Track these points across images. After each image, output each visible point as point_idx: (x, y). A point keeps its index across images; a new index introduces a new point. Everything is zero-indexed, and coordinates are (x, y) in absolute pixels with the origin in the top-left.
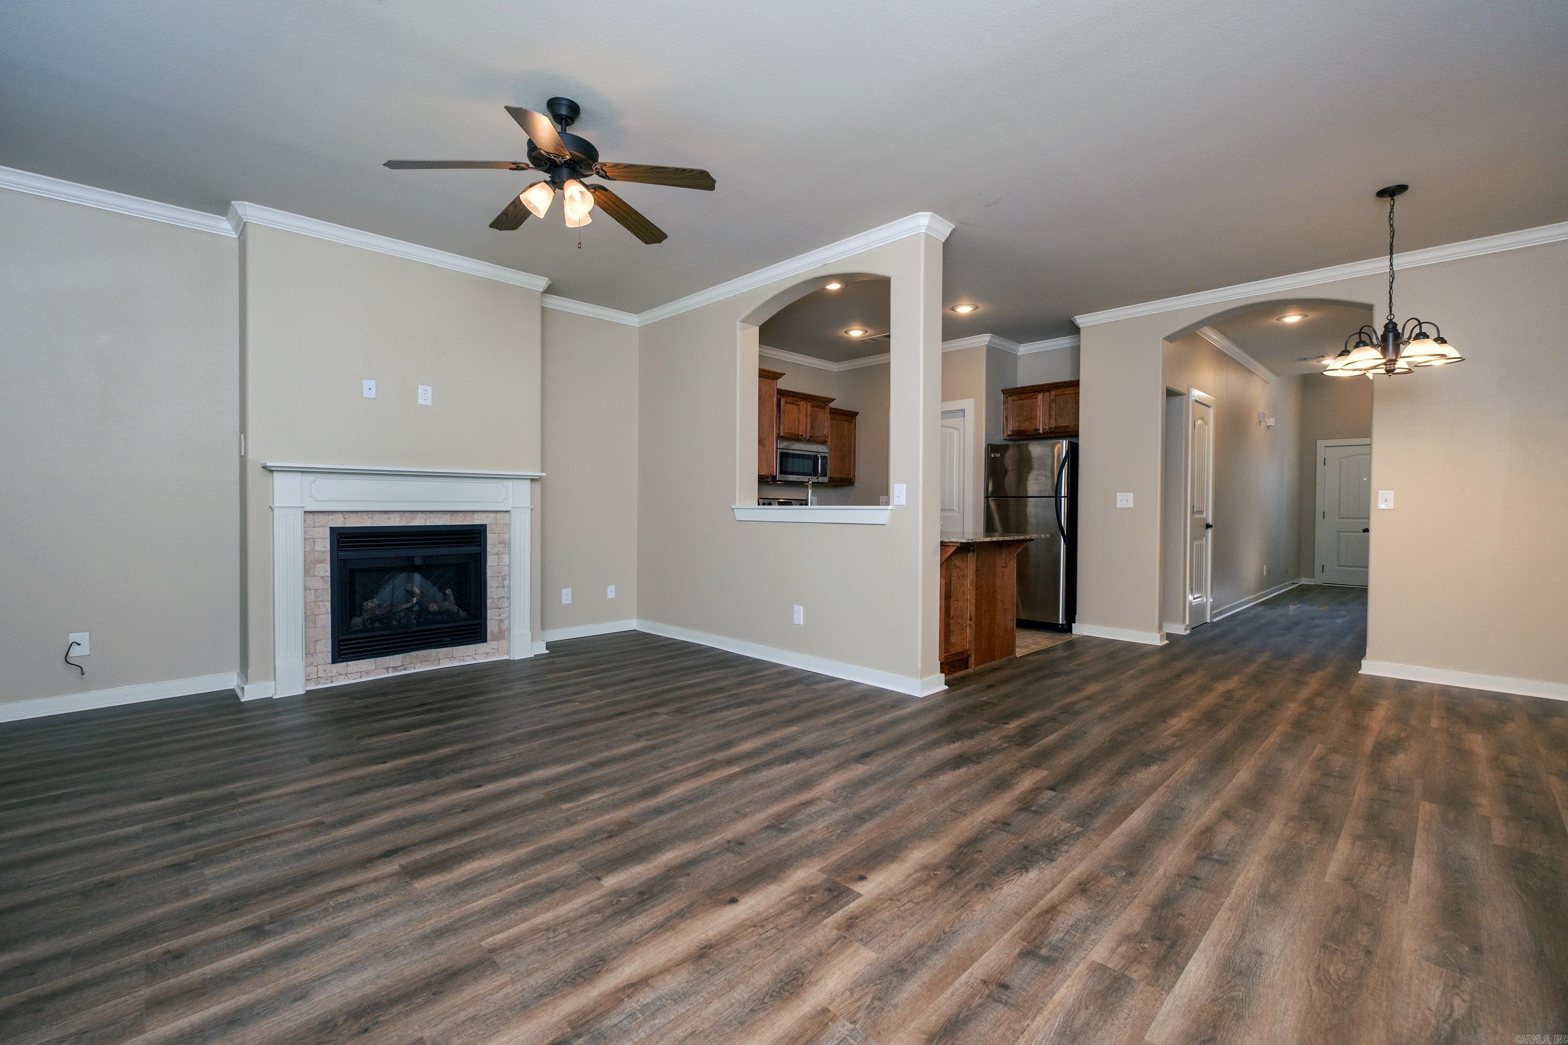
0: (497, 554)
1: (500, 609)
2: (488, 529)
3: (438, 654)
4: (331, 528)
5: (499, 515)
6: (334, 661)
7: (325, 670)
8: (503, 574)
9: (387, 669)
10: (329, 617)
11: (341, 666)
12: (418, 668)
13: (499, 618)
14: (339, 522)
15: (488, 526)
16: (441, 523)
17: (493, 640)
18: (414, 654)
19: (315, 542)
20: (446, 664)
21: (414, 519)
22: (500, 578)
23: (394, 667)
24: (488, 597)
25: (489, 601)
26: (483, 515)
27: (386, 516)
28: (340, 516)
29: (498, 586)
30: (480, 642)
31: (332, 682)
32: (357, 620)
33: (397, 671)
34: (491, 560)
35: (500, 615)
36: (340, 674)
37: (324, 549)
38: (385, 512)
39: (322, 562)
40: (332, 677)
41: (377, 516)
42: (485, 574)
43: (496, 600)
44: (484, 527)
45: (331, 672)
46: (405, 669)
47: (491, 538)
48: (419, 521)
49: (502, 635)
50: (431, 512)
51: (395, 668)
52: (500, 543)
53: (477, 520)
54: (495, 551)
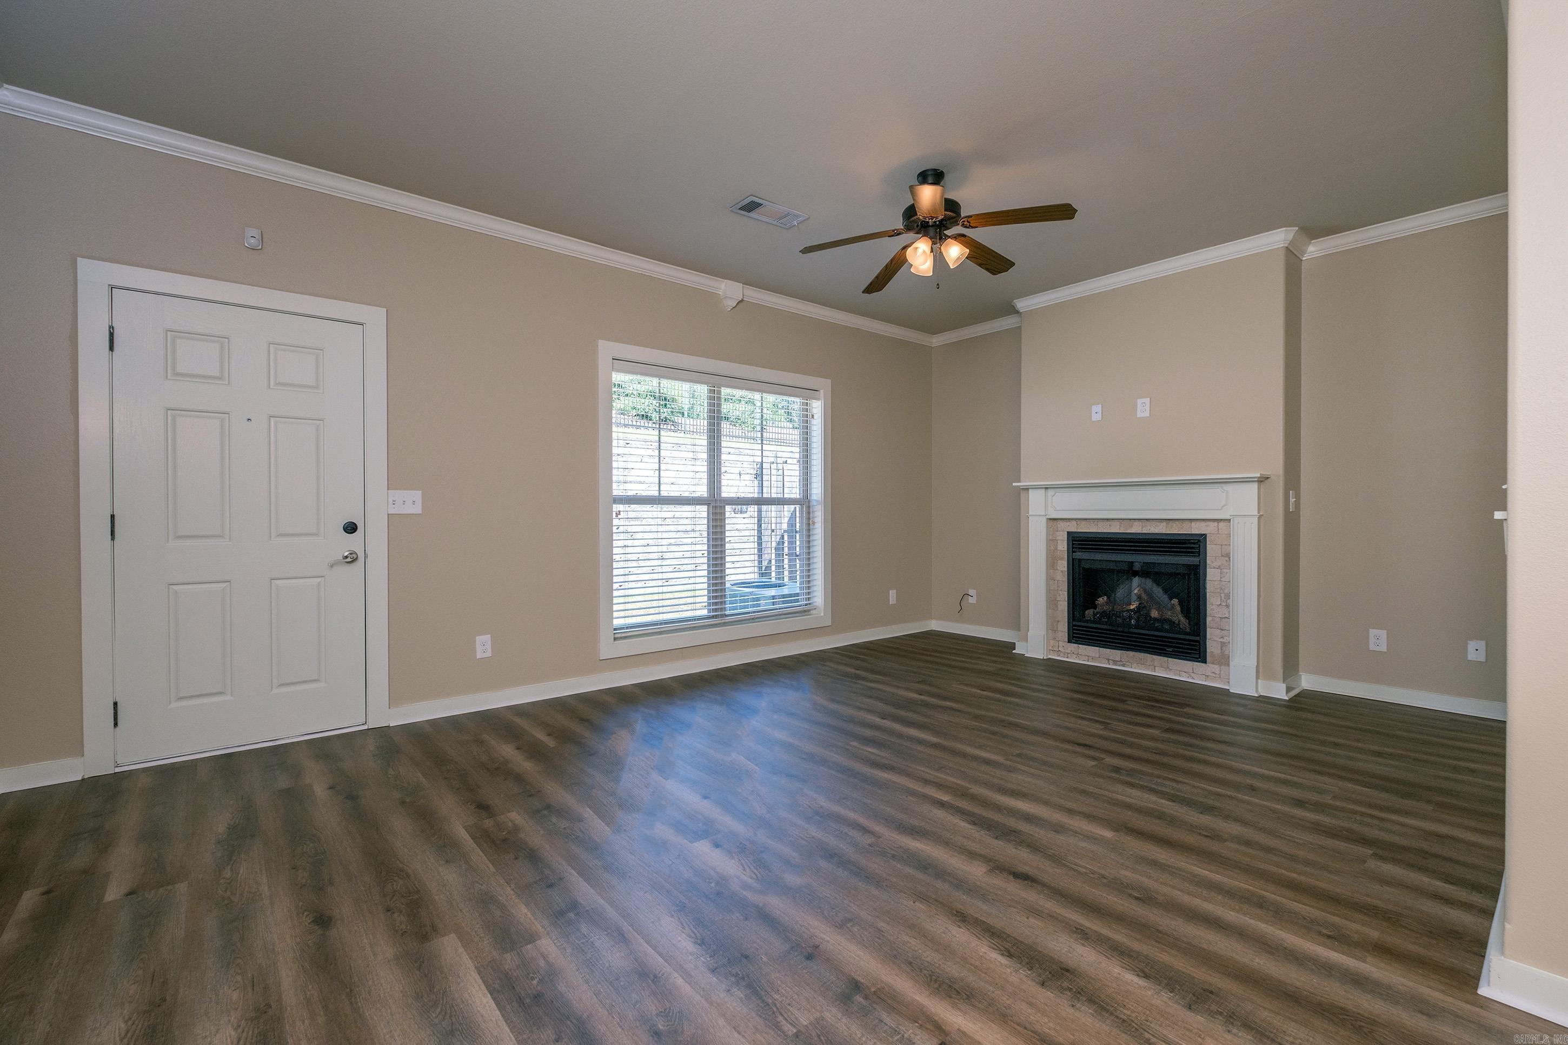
0: (1219, 567)
1: (1223, 630)
2: (1208, 540)
3: (1153, 660)
4: (1068, 532)
5: (1222, 524)
6: (1069, 641)
7: (1063, 646)
8: (1226, 591)
9: (1108, 660)
10: (1066, 603)
11: (1073, 647)
12: (1135, 668)
13: (1221, 640)
14: (1073, 528)
15: (1208, 535)
16: (1157, 531)
17: (1213, 663)
18: (1131, 653)
19: (1057, 543)
20: (1160, 673)
21: (1131, 526)
22: (1223, 595)
23: (1114, 661)
24: (1208, 614)
25: (1209, 619)
26: (1203, 524)
27: (1108, 523)
28: (1074, 523)
29: (1220, 604)
30: (1199, 662)
31: (1068, 657)
32: (1089, 613)
33: (1116, 665)
34: (1212, 575)
35: (1222, 637)
36: (1073, 653)
37: (1063, 549)
38: (1108, 520)
39: (1062, 559)
40: (1068, 653)
41: (1101, 524)
42: (1205, 588)
43: (1218, 620)
44: (1204, 536)
45: (1067, 649)
46: (1123, 665)
47: (1212, 550)
48: (1136, 529)
49: (1224, 660)
50: (1147, 520)
51: (1115, 662)
52: (1222, 556)
53: (1196, 529)
54: (1216, 564)
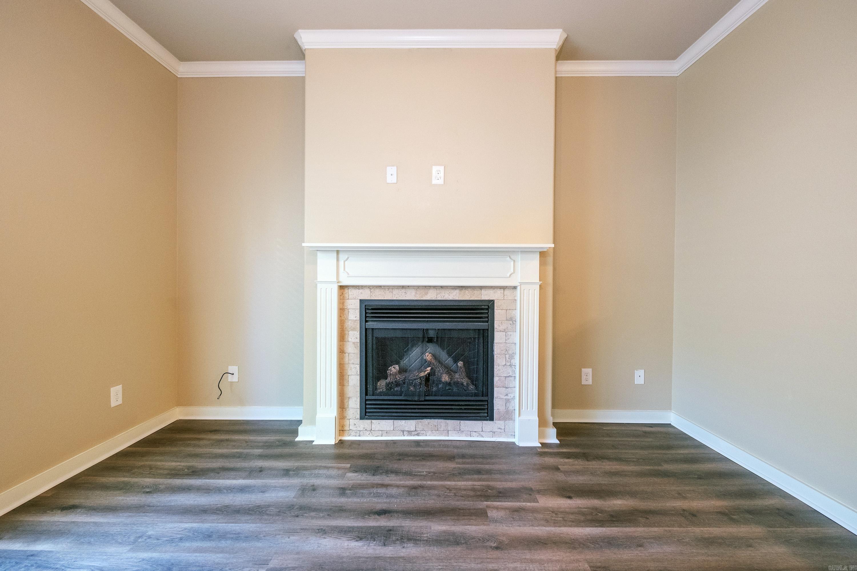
0: (504, 331)
1: (507, 388)
2: (495, 305)
3: (447, 425)
4: (360, 300)
5: (507, 292)
6: (361, 418)
7: (355, 424)
8: (510, 352)
9: (403, 431)
10: (358, 378)
11: (367, 423)
12: (430, 435)
13: (506, 397)
14: (366, 295)
15: (495, 301)
16: (451, 298)
17: (499, 420)
18: (426, 421)
19: (349, 311)
20: (454, 437)
21: (426, 294)
22: (507, 356)
23: (408, 431)
24: (495, 375)
25: (496, 379)
26: (491, 292)
27: (403, 290)
28: (367, 291)
29: (505, 365)
30: (487, 420)
31: (359, 436)
32: (382, 384)
33: (411, 435)
34: (498, 337)
35: (507, 395)
36: (366, 430)
37: (355, 319)
38: (403, 287)
39: (354, 329)
40: (360, 431)
41: (396, 291)
42: (493, 351)
43: (503, 379)
44: (492, 302)
45: (360, 427)
46: (418, 435)
47: (499, 314)
48: (431, 296)
49: (508, 416)
50: (442, 287)
51: (410, 433)
52: (507, 320)
53: (485, 296)
54: (502, 328)
